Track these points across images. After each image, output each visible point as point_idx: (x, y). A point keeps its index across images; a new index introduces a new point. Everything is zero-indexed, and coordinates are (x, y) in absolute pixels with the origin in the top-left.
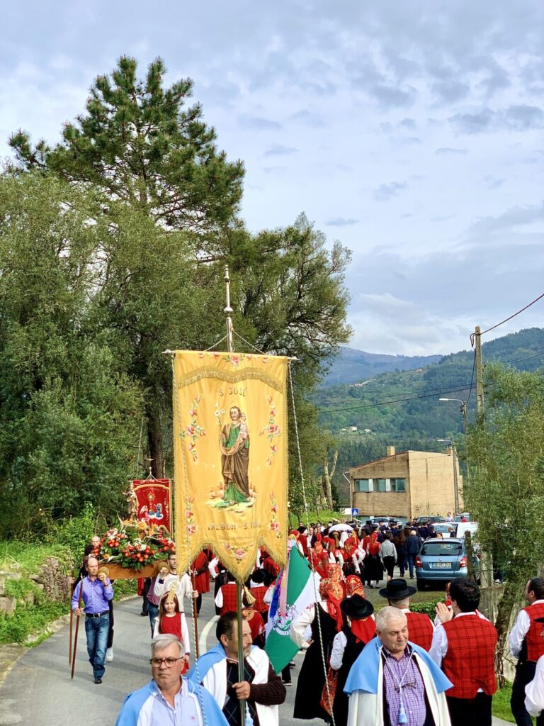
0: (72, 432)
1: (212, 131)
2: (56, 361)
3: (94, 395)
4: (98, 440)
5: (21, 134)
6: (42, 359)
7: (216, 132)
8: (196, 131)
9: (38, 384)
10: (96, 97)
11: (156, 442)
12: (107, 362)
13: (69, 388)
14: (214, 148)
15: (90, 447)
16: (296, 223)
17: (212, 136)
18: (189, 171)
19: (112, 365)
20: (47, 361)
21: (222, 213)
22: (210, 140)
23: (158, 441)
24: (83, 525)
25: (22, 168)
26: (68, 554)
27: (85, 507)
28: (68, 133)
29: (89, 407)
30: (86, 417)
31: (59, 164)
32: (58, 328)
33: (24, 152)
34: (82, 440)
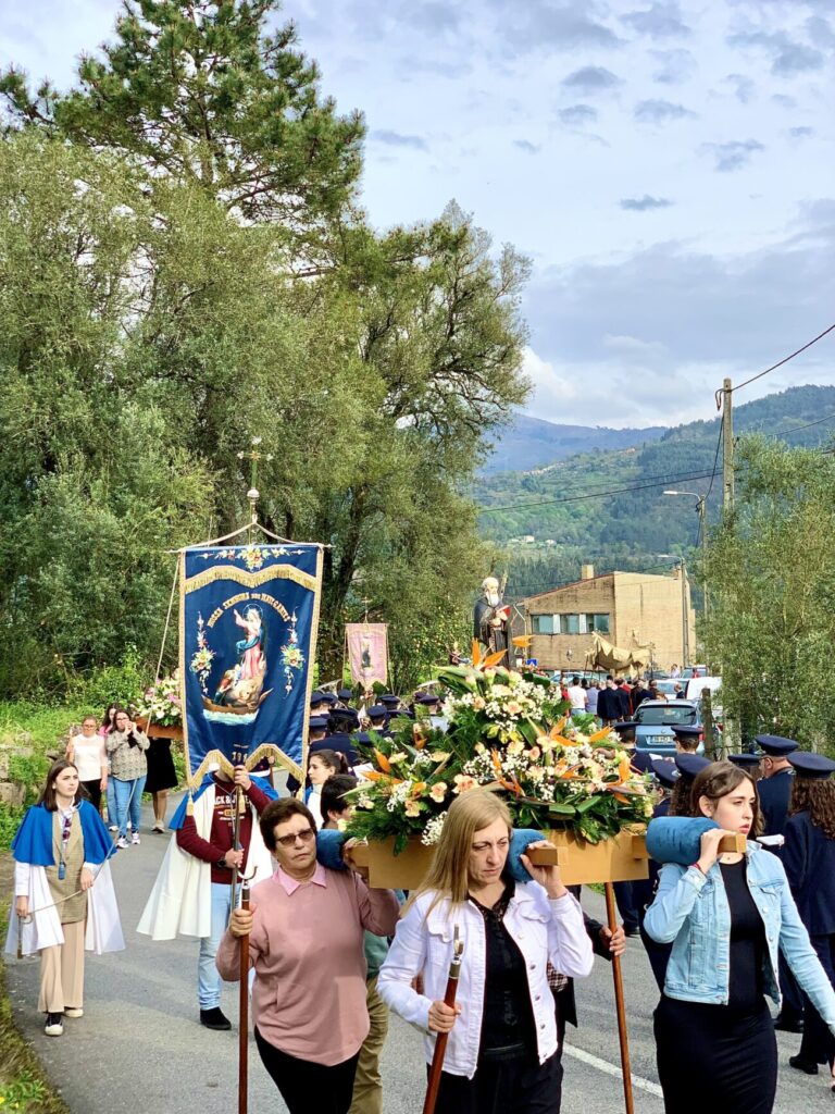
0: (105, 537)
1: (314, 67)
2: (77, 429)
3: (136, 481)
4: (144, 549)
5: (13, 72)
6: (54, 426)
7: (321, 69)
8: (287, 66)
9: (50, 464)
10: (131, 13)
12: (156, 431)
13: (98, 468)
14: (314, 91)
15: (131, 559)
16: (445, 218)
17: (313, 75)
18: (277, 128)
19: (165, 434)
20: (61, 427)
21: (329, 201)
22: (310, 81)
24: (124, 678)
25: (16, 124)
27: (126, 651)
28: (86, 74)
29: (129, 499)
30: (125, 514)
31: (74, 121)
32: (78, 377)
33: (21, 102)
34: (119, 549)
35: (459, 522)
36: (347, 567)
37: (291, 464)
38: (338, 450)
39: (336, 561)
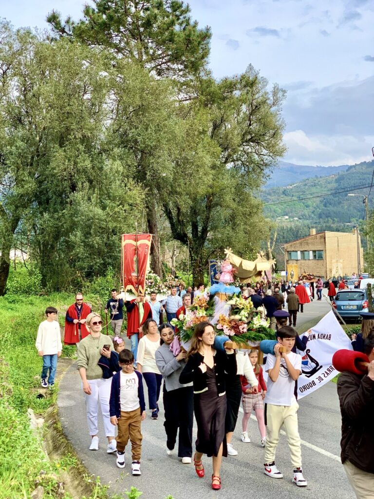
0: (97, 219)
1: (188, 7)
2: (85, 171)
3: (111, 194)
4: (115, 224)
5: (54, 13)
6: (75, 170)
7: (190, 7)
8: (176, 7)
9: (73, 188)
11: (153, 226)
12: (119, 171)
13: (94, 190)
14: (189, 18)
15: (109, 229)
16: (246, 72)
17: (187, 10)
18: (172, 35)
19: (123, 173)
20: (78, 171)
21: (194, 67)
22: (186, 13)
23: (155, 225)
24: (107, 281)
25: (56, 37)
26: (98, 300)
27: (108, 270)
28: (87, 12)
29: (108, 202)
30: (106, 209)
31: (81, 34)
32: (85, 148)
33: (58, 26)
34: (104, 224)
35: (255, 210)
36: (205, 231)
37: (179, 185)
38: (200, 178)
39: (200, 229)
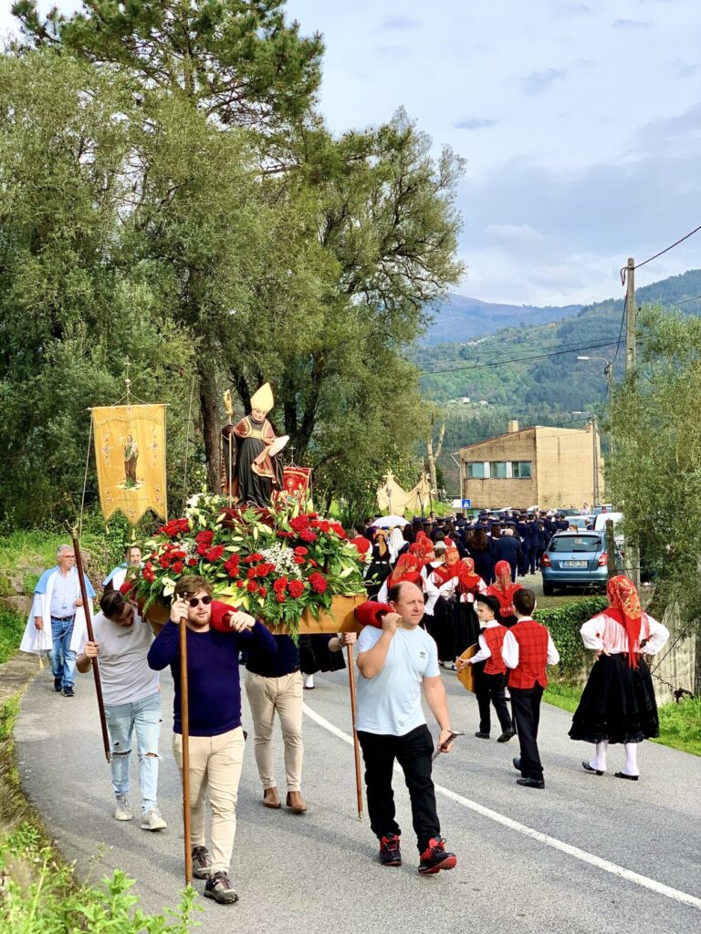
0: (104, 393)
2: (80, 301)
3: (130, 346)
6: (61, 299)
9: (57, 332)
11: (211, 410)
12: (145, 303)
13: (98, 335)
14: (282, 16)
16: (392, 122)
18: (250, 46)
19: (153, 309)
20: (67, 301)
21: (294, 107)
22: (278, 4)
23: (214, 408)
25: (29, 44)
26: (103, 546)
29: (126, 362)
30: (120, 375)
31: (76, 39)
32: (81, 258)
33: (31, 22)
35: (404, 382)
36: (309, 421)
37: (261, 333)
38: (299, 320)
39: (300, 416)
